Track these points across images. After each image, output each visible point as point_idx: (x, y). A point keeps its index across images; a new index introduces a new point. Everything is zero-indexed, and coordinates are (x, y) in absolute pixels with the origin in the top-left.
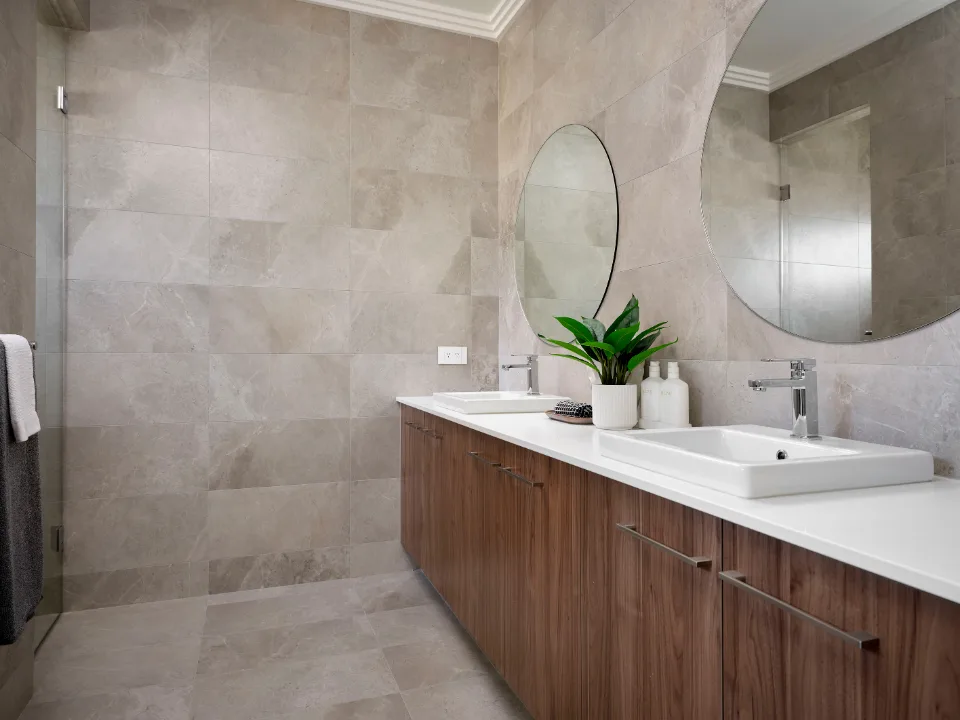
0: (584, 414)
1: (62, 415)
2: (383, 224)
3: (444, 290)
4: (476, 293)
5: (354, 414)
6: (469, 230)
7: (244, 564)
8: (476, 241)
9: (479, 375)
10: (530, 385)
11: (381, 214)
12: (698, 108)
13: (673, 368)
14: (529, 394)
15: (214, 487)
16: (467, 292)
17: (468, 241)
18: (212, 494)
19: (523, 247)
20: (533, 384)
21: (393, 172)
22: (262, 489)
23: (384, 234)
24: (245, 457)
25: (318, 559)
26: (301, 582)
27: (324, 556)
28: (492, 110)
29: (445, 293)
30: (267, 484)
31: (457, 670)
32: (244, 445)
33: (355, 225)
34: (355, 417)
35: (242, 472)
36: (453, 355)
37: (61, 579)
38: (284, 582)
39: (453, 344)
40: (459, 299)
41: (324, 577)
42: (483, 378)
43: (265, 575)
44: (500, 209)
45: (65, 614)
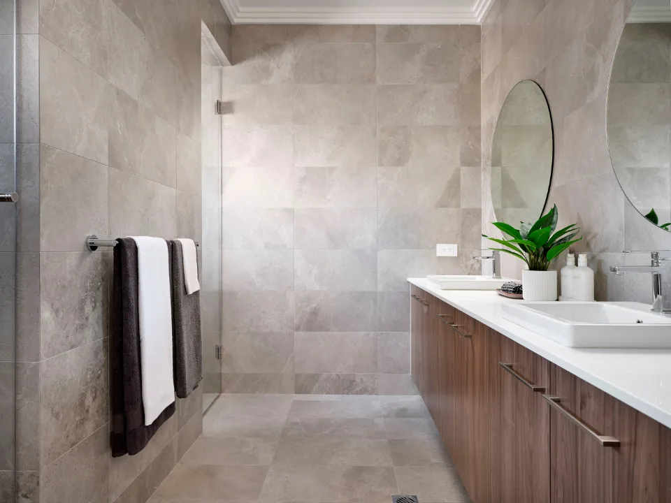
0: (517, 291)
1: (221, 283)
2: (399, 162)
3: (441, 205)
4: (464, 206)
5: (380, 288)
6: (459, 162)
7: (314, 378)
8: (464, 170)
9: (465, 264)
10: (494, 272)
11: (397, 157)
12: (605, 60)
13: (582, 258)
14: (493, 278)
15: (298, 329)
16: (458, 206)
17: (458, 170)
18: (296, 333)
19: (500, 172)
20: (496, 270)
21: (404, 127)
22: (324, 333)
23: (400, 169)
24: (315, 313)
25: (358, 380)
26: (348, 394)
27: (362, 379)
28: (476, 75)
29: (442, 206)
30: (328, 330)
31: (433, 461)
32: (314, 305)
33: (381, 164)
34: (381, 290)
35: (313, 321)
36: (448, 250)
37: (221, 374)
38: (337, 392)
39: (447, 242)
40: (452, 210)
41: (361, 392)
42: (470, 266)
43: (326, 386)
44: (482, 145)
45: (222, 394)
